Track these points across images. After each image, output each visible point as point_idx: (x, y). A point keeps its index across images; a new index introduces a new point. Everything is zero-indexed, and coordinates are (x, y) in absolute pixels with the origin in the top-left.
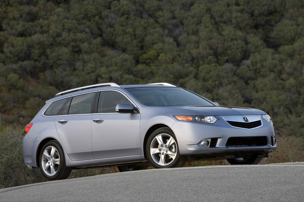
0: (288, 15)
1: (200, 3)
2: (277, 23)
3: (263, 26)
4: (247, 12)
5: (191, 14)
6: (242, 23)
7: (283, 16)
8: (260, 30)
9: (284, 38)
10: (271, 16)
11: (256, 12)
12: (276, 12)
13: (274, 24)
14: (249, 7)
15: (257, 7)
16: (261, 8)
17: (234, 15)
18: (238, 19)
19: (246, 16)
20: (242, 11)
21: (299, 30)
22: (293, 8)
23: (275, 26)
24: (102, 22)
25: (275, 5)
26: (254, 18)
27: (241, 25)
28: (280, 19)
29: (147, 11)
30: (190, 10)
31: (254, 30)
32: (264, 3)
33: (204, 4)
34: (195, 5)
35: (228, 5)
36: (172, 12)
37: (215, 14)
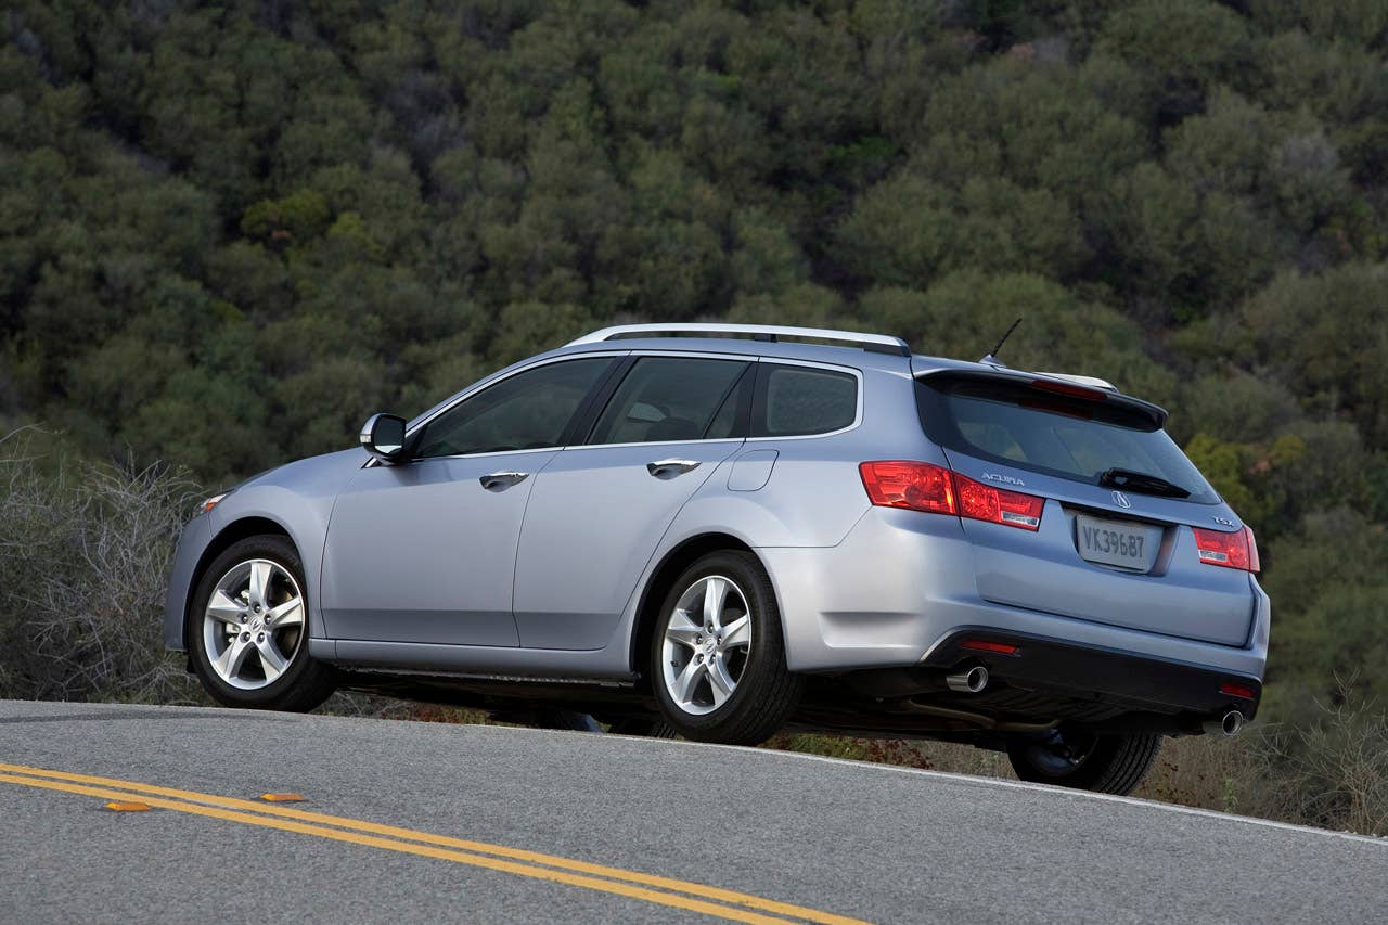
0: (925, 158)
1: (555, 24)
2: (872, 181)
3: (811, 181)
4: (752, 108)
5: (510, 65)
6: (725, 152)
7: (902, 157)
8: (797, 196)
9: (892, 252)
10: (854, 148)
11: (794, 115)
12: (876, 130)
13: (858, 182)
14: (765, 86)
15: (801, 93)
16: (817, 104)
17: (697, 107)
18: (711, 129)
19: (747, 122)
20: (732, 98)
21: (963, 233)
22: (955, 134)
23: (864, 193)
24: (104, 18)
25: (878, 103)
26: (780, 138)
27: (718, 159)
28: (888, 169)
29: (315, 12)
30: (507, 47)
31: (770, 193)
32: (833, 79)
33: (570, 34)
34: (534, 28)
35: (678, 60)
36: (422, 36)
37: (613, 85)
